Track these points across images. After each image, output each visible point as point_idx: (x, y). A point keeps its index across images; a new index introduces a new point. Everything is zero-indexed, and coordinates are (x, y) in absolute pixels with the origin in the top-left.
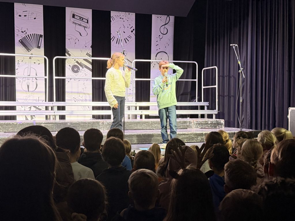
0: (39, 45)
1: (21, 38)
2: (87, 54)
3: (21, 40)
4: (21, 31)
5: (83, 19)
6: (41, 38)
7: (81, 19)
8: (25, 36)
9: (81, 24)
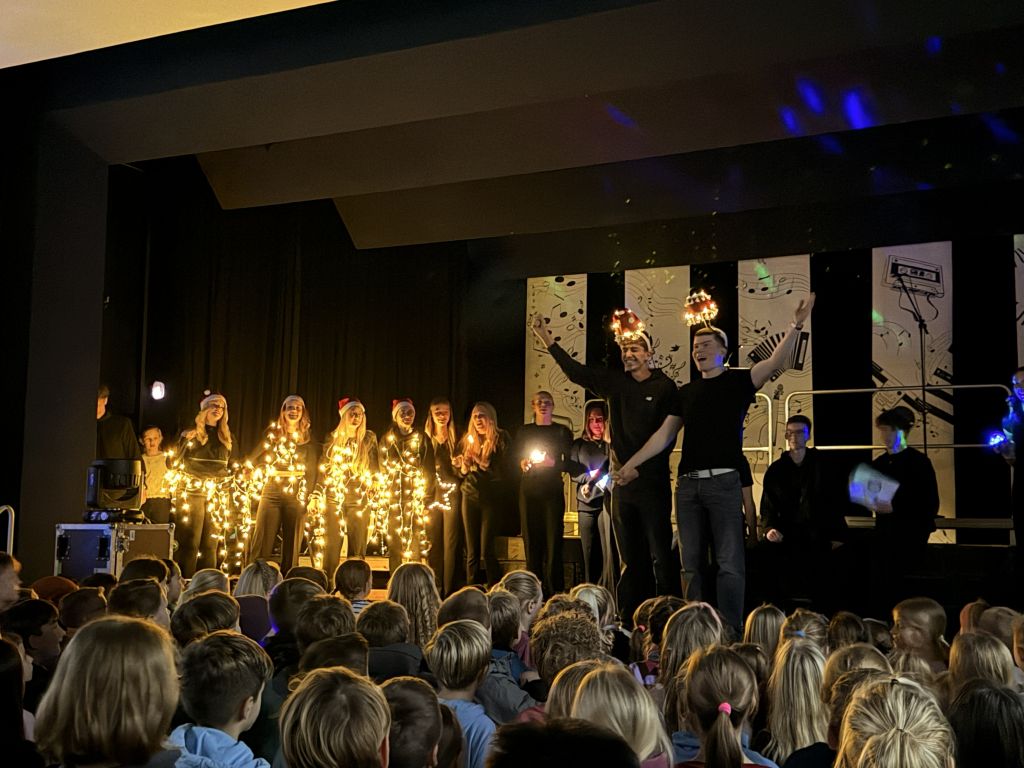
0: (800, 362)
1: (754, 348)
2: (935, 374)
3: (753, 352)
4: (753, 329)
5: (922, 274)
6: (804, 341)
7: (916, 273)
8: (763, 340)
9: (919, 287)
